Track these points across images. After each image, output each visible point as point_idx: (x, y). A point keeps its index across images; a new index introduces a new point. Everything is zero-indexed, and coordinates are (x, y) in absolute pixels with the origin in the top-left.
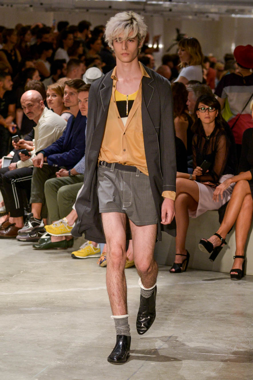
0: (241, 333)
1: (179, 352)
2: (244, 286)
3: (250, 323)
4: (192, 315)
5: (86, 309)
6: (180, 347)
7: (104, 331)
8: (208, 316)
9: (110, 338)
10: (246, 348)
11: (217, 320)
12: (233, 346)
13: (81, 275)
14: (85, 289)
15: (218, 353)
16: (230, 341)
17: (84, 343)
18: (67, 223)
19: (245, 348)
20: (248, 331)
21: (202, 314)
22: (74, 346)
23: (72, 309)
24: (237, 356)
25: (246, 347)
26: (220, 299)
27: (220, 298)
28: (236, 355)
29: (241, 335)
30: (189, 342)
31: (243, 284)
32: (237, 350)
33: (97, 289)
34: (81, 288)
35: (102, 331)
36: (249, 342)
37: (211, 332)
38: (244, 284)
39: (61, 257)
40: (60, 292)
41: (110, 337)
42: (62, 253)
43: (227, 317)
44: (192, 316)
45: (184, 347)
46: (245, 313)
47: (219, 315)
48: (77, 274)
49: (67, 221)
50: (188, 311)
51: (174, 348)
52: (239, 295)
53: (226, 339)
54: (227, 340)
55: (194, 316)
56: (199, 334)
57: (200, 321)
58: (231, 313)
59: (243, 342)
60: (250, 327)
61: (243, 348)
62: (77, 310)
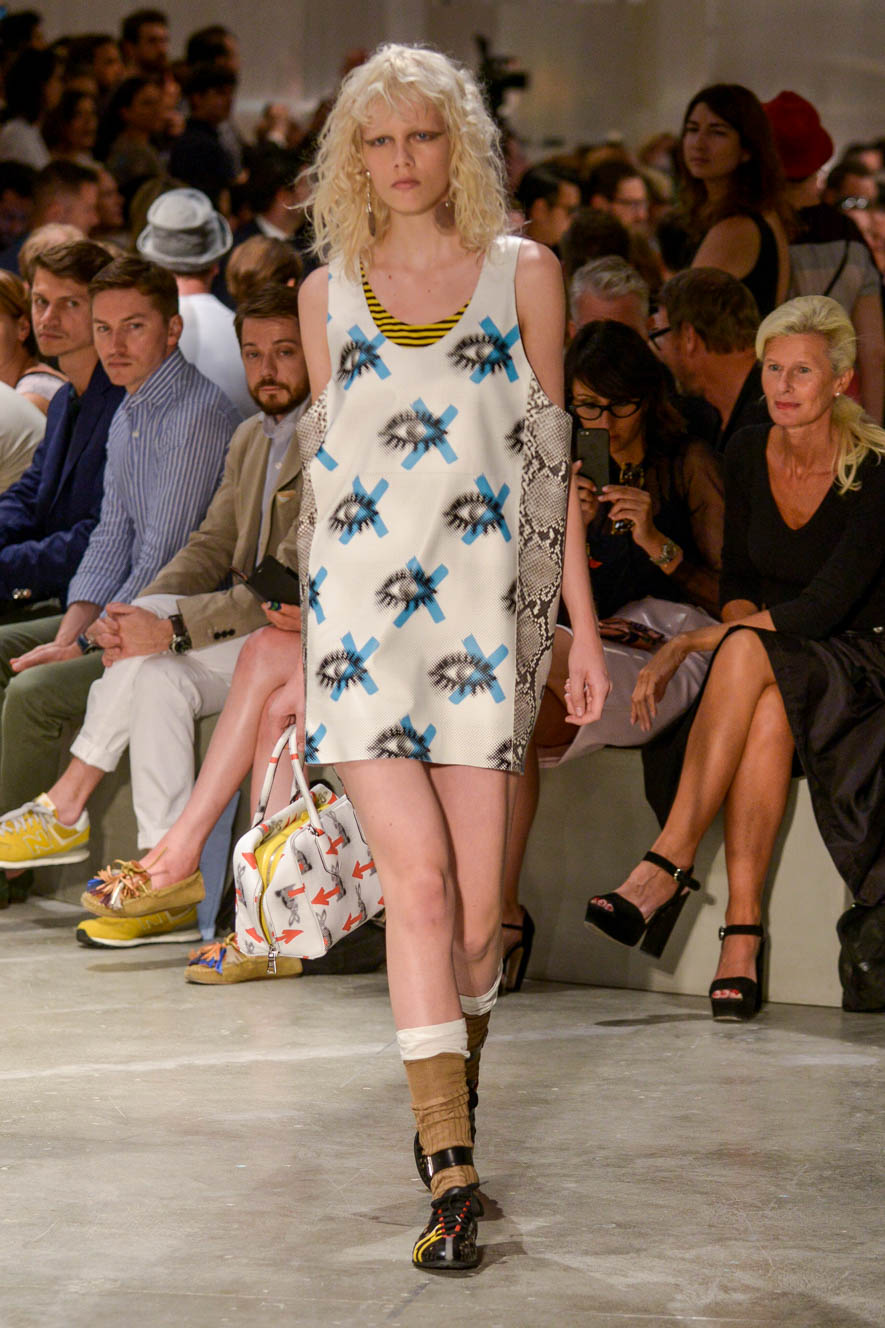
0: (737, 1230)
1: (493, 1307)
2: (748, 1043)
3: (773, 1189)
4: (543, 1161)
5: (125, 1145)
6: (495, 1290)
7: (196, 1230)
8: (608, 1165)
9: (221, 1257)
10: (758, 1290)
11: (644, 1181)
12: (706, 1282)
13: (106, 1012)
14: (120, 1067)
15: (646, 1311)
16: (692, 1261)
17: (116, 1281)
18: (54, 815)
19: (753, 1288)
20: (767, 1222)
21: (584, 1157)
22: (76, 1292)
23: (72, 1145)
24: (722, 1320)
25: (760, 1283)
26: (654, 1098)
27: (655, 1095)
28: (718, 1315)
29: (738, 1237)
30: (532, 1270)
31: (744, 1037)
32: (722, 1296)
33: (170, 1064)
34: (103, 1063)
35: (188, 1230)
36: (767, 1264)
37: (617, 1230)
38: (750, 1038)
39: (27, 942)
40: (22, 1081)
41: (220, 1253)
42: (31, 928)
43: (682, 1167)
44: (543, 1165)
45: (512, 1288)
46: (753, 1151)
47: (650, 1161)
48: (89, 1007)
49: (52, 807)
50: (528, 1145)
51: (473, 1295)
52: (729, 1081)
53: (681, 1255)
54: (683, 1259)
55: (550, 1165)
56: (569, 1238)
57: (573, 1185)
58: (698, 1152)
59: (743, 1267)
60: (772, 1205)
61: (746, 1288)
62: (88, 1150)
